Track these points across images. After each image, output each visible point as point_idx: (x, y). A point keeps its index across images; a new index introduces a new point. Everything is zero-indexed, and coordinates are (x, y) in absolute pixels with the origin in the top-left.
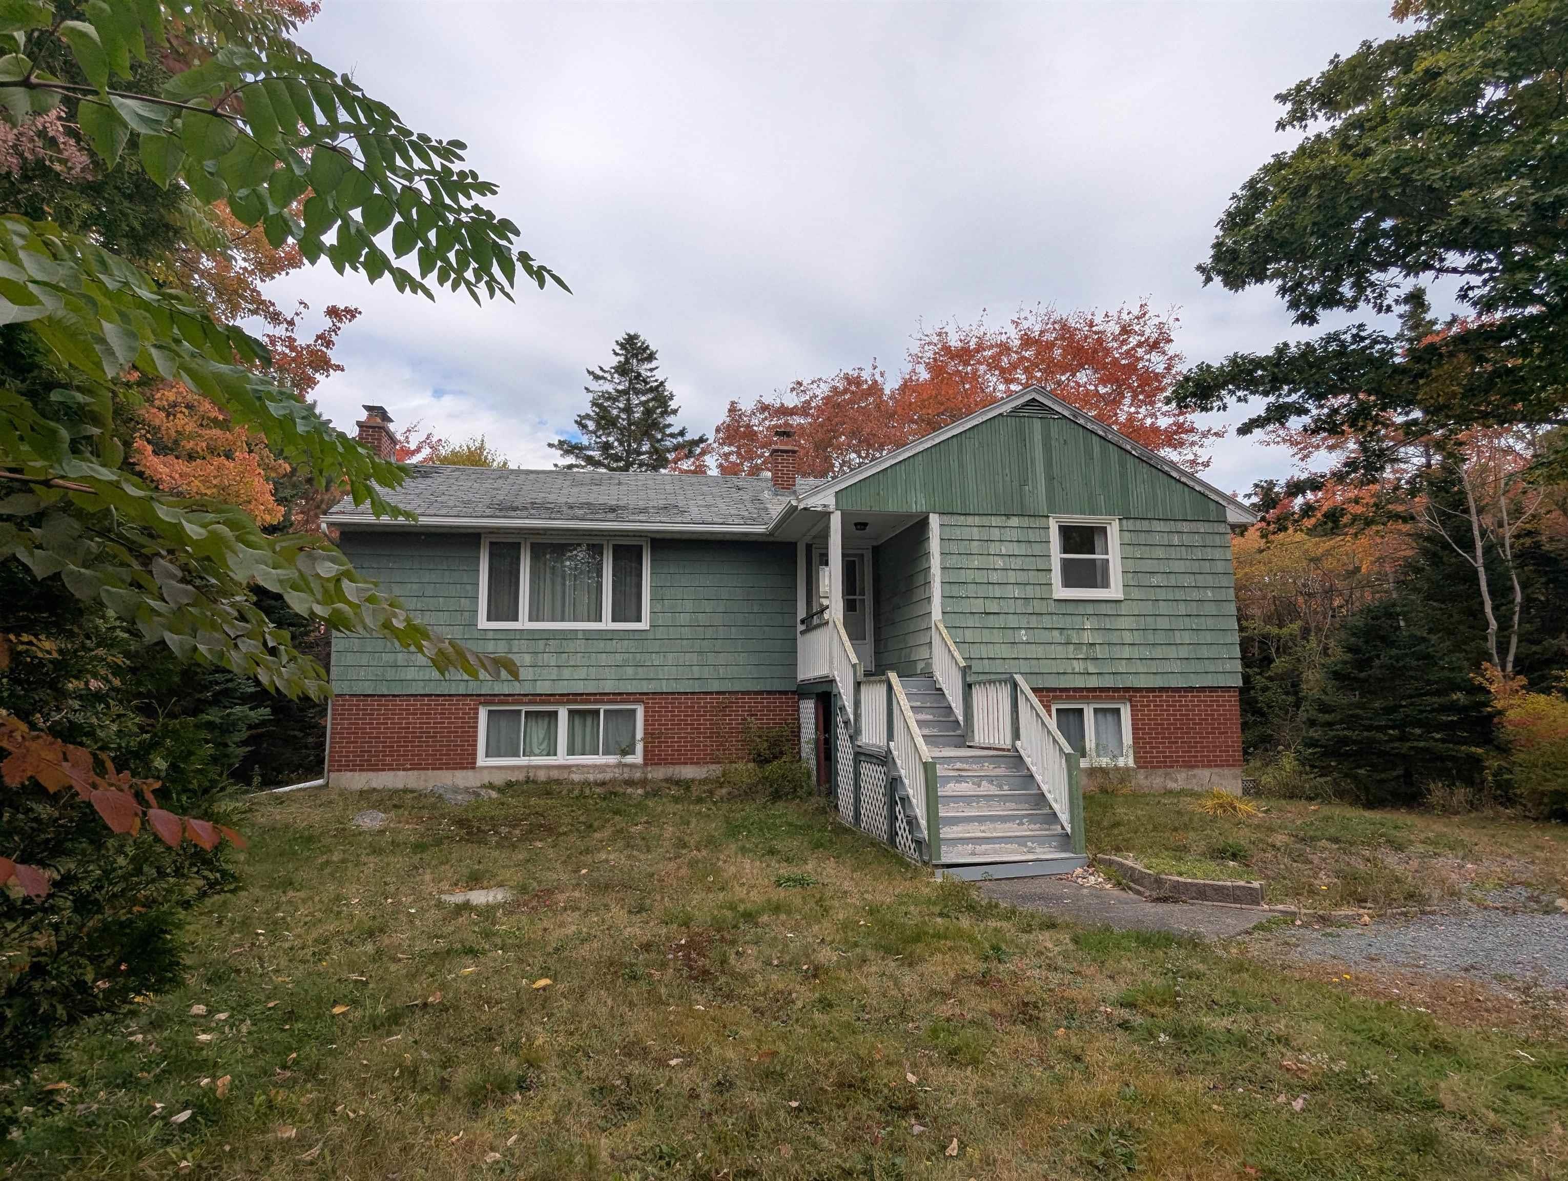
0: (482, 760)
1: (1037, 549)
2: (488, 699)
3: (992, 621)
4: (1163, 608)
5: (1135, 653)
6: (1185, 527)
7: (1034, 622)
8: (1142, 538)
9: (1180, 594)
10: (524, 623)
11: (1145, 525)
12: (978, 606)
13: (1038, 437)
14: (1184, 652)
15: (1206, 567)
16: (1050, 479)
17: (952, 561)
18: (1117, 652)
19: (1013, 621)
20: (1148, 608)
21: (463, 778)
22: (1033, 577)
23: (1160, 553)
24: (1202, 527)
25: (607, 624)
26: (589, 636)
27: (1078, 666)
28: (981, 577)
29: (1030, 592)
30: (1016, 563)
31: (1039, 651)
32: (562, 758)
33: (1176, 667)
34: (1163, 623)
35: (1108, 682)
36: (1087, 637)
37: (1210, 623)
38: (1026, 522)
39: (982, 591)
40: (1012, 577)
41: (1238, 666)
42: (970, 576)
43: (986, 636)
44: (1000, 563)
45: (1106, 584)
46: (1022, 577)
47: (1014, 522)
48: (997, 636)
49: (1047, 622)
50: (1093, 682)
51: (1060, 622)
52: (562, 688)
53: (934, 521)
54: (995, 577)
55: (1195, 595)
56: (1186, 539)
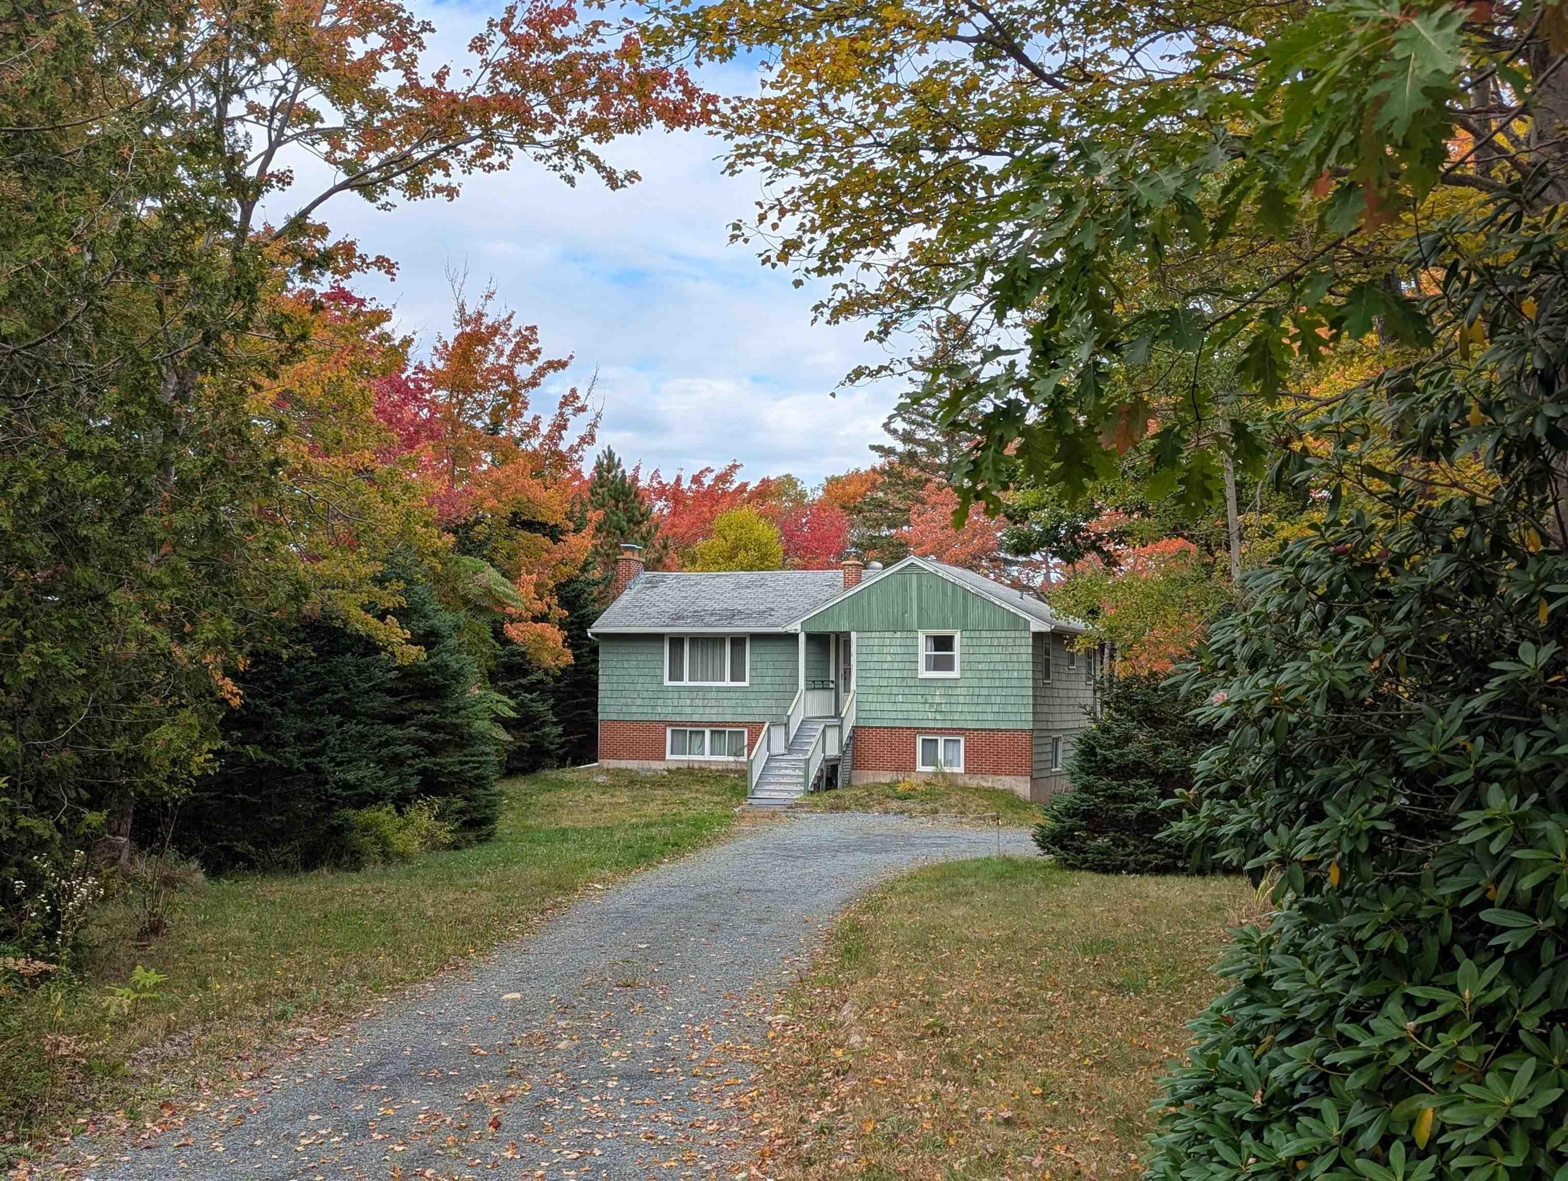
0: (668, 756)
1: (911, 650)
2: (671, 723)
3: (883, 690)
4: (985, 683)
5: (966, 708)
6: (1003, 634)
7: (907, 691)
8: (975, 642)
9: (996, 675)
10: (686, 683)
11: (977, 634)
12: (876, 682)
13: (915, 585)
14: (996, 709)
15: (1014, 658)
16: (920, 609)
17: (864, 658)
18: (954, 708)
19: (895, 690)
20: (975, 683)
21: (656, 765)
22: (908, 666)
23: (985, 650)
24: (1012, 634)
25: (728, 683)
26: (719, 690)
27: (930, 716)
28: (878, 666)
29: (905, 674)
30: (898, 658)
31: (909, 707)
32: (707, 757)
33: (990, 717)
34: (985, 692)
35: (948, 725)
36: (937, 700)
37: (1015, 692)
38: (905, 634)
39: (879, 674)
40: (896, 665)
41: (1030, 717)
42: (872, 665)
43: (880, 698)
44: (889, 658)
45: (951, 668)
46: (901, 666)
47: (898, 634)
48: (886, 697)
49: (914, 691)
50: (939, 725)
51: (920, 691)
52: (706, 718)
53: (854, 635)
54: (886, 666)
55: (1006, 675)
56: (1003, 642)
